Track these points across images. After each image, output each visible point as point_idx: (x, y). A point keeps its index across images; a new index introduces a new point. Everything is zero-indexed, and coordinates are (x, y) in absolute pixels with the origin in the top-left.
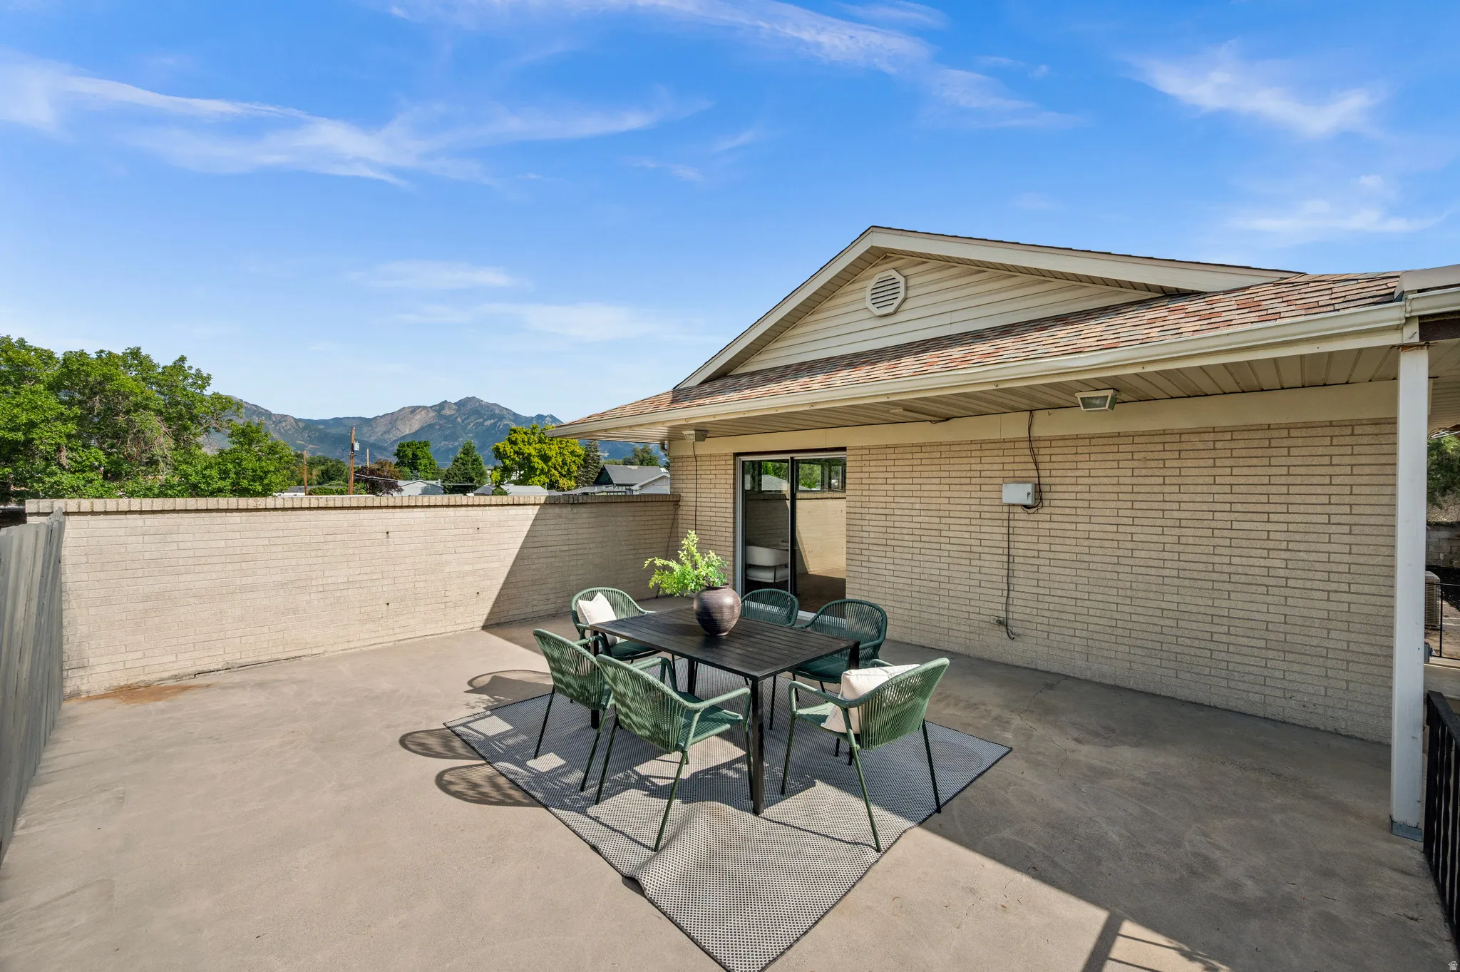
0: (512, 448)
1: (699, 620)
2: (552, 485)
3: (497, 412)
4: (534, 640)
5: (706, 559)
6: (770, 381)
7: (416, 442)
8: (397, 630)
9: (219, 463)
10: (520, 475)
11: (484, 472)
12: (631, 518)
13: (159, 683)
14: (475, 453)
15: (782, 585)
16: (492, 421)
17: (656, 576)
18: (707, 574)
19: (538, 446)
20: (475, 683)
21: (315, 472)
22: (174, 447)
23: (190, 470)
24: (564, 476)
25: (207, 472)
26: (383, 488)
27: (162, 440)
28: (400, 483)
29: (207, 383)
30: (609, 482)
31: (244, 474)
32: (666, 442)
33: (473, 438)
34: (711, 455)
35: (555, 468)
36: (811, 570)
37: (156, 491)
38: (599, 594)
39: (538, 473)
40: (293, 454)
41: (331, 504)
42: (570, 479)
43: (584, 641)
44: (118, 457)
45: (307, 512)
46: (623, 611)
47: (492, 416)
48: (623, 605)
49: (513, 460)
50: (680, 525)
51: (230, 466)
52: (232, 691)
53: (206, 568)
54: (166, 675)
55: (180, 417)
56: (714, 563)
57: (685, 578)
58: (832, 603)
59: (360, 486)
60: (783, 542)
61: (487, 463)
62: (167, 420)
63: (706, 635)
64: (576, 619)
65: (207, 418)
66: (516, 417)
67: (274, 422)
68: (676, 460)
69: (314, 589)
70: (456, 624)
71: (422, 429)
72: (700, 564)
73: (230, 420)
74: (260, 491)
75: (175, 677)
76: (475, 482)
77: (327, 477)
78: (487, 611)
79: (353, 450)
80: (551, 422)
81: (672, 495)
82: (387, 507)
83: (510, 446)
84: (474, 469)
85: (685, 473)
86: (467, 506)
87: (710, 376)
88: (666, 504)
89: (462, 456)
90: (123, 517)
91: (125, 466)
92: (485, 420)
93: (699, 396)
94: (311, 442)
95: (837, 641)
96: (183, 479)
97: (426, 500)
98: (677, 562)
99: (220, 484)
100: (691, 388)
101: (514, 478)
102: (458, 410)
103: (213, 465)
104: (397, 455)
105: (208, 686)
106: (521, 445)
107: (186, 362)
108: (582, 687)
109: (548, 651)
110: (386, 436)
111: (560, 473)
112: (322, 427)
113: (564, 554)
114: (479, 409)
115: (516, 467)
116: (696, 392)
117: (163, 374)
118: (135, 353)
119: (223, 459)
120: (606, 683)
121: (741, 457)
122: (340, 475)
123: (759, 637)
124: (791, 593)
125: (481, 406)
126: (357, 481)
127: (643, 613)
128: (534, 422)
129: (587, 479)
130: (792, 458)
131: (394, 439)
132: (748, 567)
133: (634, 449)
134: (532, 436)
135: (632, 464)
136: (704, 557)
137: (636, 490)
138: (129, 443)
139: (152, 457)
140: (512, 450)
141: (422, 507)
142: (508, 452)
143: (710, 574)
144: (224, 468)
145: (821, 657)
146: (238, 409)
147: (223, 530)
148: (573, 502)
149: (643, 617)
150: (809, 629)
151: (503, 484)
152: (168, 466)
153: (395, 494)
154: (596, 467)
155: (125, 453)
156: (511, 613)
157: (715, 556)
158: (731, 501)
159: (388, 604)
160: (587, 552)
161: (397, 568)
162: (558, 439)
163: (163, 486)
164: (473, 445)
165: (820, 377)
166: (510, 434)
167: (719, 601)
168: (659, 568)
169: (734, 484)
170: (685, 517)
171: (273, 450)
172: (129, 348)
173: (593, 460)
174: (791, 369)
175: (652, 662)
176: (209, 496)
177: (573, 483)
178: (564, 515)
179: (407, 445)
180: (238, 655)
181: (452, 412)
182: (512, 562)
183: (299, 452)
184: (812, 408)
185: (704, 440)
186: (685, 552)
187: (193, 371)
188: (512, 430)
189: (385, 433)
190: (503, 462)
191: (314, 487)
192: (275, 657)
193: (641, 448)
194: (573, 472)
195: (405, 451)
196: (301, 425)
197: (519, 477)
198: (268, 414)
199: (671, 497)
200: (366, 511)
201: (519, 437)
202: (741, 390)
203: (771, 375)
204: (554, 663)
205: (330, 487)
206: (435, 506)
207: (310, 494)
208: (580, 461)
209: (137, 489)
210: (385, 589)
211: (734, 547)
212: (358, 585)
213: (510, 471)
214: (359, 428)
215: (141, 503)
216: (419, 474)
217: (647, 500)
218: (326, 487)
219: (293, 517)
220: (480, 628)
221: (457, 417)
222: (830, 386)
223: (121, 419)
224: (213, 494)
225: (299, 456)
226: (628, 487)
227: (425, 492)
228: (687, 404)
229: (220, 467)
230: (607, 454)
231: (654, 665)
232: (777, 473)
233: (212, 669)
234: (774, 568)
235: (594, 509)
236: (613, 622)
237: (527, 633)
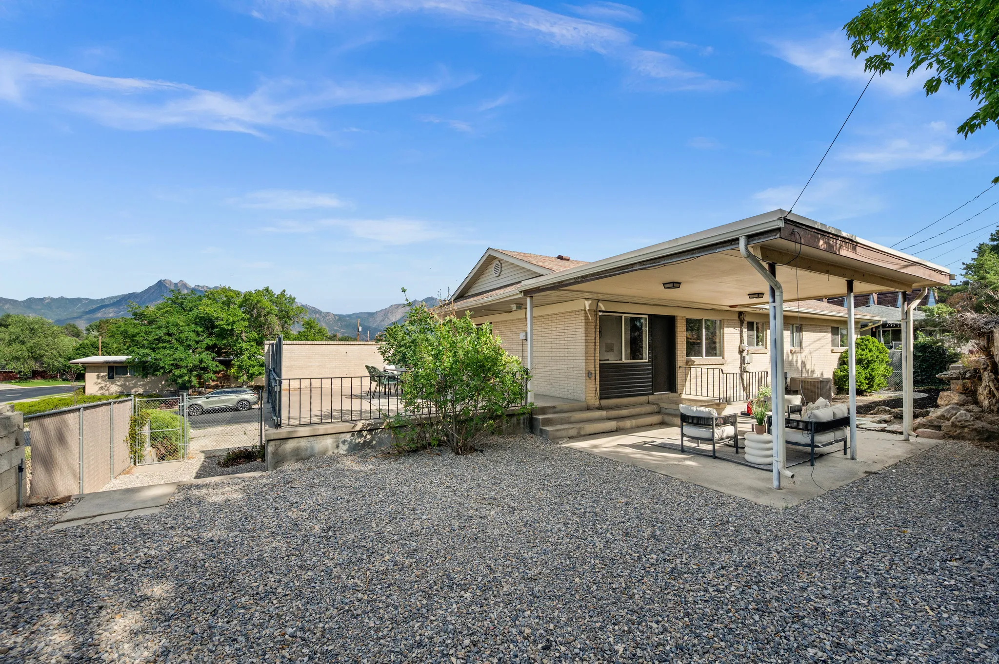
29: (294, 301)
45: (325, 345)
55: (284, 317)
62: (279, 318)
65: (294, 317)
67: (323, 316)
69: (327, 368)
73: (303, 317)
79: (358, 331)
82: (347, 345)
87: (456, 297)
94: (341, 328)
107: (286, 292)
112: (347, 318)
138: (266, 329)
147: (305, 350)
161: (350, 364)
172: (265, 287)
187: (288, 296)
189: (381, 321)
196: (337, 318)
200: (341, 346)
210: (346, 370)
212: (338, 368)
219: (321, 347)
223: (263, 319)
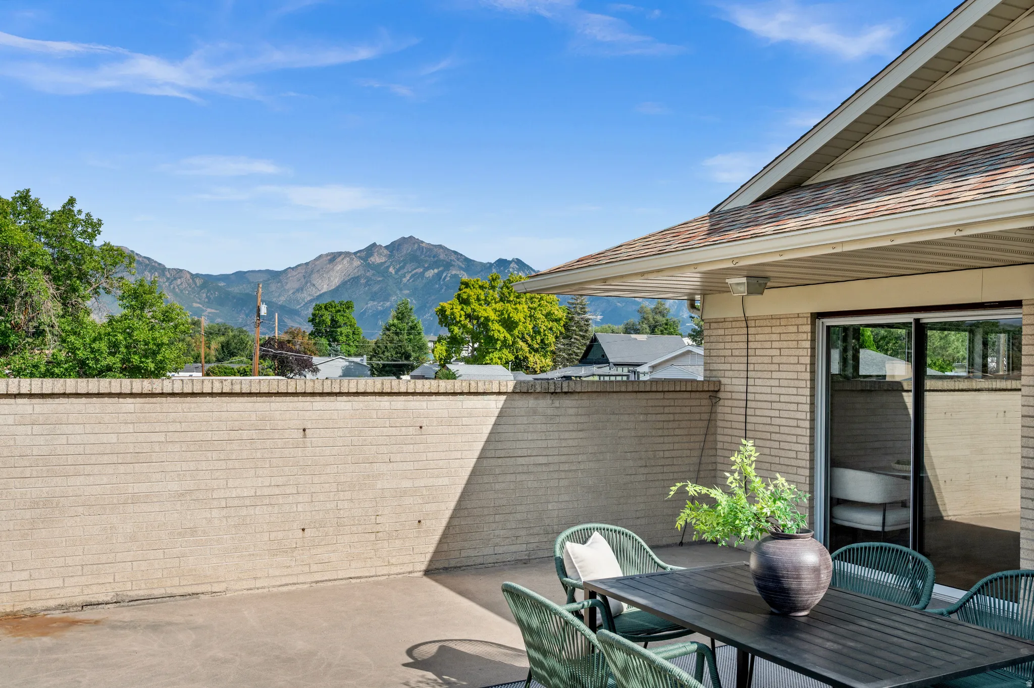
0: (462, 309)
1: (759, 586)
2: (518, 365)
3: (442, 257)
4: (502, 598)
5: (771, 488)
6: (879, 191)
7: (336, 302)
8: (314, 568)
9: (109, 334)
10: (474, 349)
11: (424, 345)
12: (642, 418)
13: (46, 613)
14: (412, 318)
15: (899, 536)
16: (436, 271)
17: (688, 511)
18: (773, 512)
19: (499, 306)
20: (416, 653)
21: (214, 345)
22: (61, 313)
23: (78, 343)
24: (536, 351)
25: (95, 346)
26: (295, 366)
27: (50, 304)
28: (316, 360)
29: (98, 230)
30: (603, 360)
31: (135, 347)
32: (698, 297)
33: (408, 296)
34: (772, 318)
35: (523, 339)
36: (950, 513)
37: (43, 369)
38: (596, 535)
39: (498, 346)
40: (190, 320)
41: (237, 389)
42: (545, 356)
43: (574, 606)
44: (5, 327)
45: (209, 399)
46: (632, 562)
47: (435, 264)
48: (632, 553)
49: (464, 326)
50: (719, 431)
51: (120, 337)
52: (122, 632)
53: (96, 469)
54: (52, 603)
55: (69, 275)
56: (784, 495)
57: (736, 518)
58: (1000, 574)
59: (266, 364)
60: (898, 463)
61: (427, 332)
62: (56, 279)
63: (772, 613)
64: (562, 570)
65: (97, 275)
66: (469, 264)
67: (168, 279)
68: (714, 325)
69: (215, 503)
70: (390, 564)
71: (344, 284)
72: (761, 495)
73: (122, 278)
74: (153, 369)
75: (61, 607)
76: (412, 359)
77: (228, 351)
78: (431, 549)
79: (259, 315)
80: (518, 270)
81: (707, 381)
82: (304, 394)
83: (459, 307)
84: (410, 340)
85: (728, 346)
86: (406, 394)
87: (771, 189)
88: (697, 395)
89: (396, 321)
90: (12, 401)
91: (12, 338)
92: (427, 269)
93: (755, 222)
94: (210, 304)
95: (1013, 643)
96: (70, 354)
97: (352, 385)
98: (724, 491)
99: (110, 360)
100: (739, 209)
101: (464, 354)
102: (391, 256)
103: (103, 336)
104: (312, 321)
105: (97, 622)
106: (475, 305)
107: (75, 205)
108: (573, 677)
109: (523, 616)
110: (299, 295)
111: (529, 346)
112: (222, 284)
113: (539, 469)
114: (418, 253)
115: (468, 337)
116: (748, 215)
117: (52, 220)
118: (24, 197)
119: (112, 328)
120: (610, 675)
121: (824, 320)
122: (243, 350)
123: (865, 623)
124: (914, 548)
125: (421, 249)
126: (263, 357)
127: (664, 568)
128: (494, 270)
129: (569, 355)
130: (917, 321)
131: (309, 298)
132: (835, 502)
133: (642, 308)
134: (491, 292)
135: (637, 331)
136: (768, 485)
137: (644, 374)
138: (16, 309)
139: (39, 327)
140: (463, 313)
141: (348, 394)
142: (458, 315)
143: (778, 513)
144: (114, 340)
145: (982, 670)
146: (130, 263)
147: (116, 421)
148: (554, 391)
149: (665, 575)
150: (954, 617)
151: (450, 363)
152: (56, 338)
153: (309, 376)
154: (583, 337)
155: (13, 322)
156: (464, 554)
157: (786, 484)
158: (807, 392)
159: (303, 530)
160: (574, 468)
161: (316, 480)
162: (528, 295)
163: (50, 362)
164: (409, 306)
165: (974, 180)
166: (460, 290)
167: (794, 559)
168: (693, 499)
169: (813, 364)
170: (728, 417)
171: (167, 317)
172: (18, 191)
173: (579, 327)
174: (916, 170)
175: (684, 650)
176: (97, 375)
177: (549, 361)
178: (540, 410)
179: (325, 307)
180: (129, 586)
181: (383, 259)
182: (466, 477)
183: (196, 319)
184: (959, 234)
185: (762, 293)
186: (736, 475)
187: (82, 217)
188: (462, 283)
189: (298, 290)
190: (450, 330)
191: (213, 365)
192: (170, 591)
193: (653, 307)
194: (549, 345)
195: (322, 316)
196: (199, 282)
197: (472, 352)
198: (161, 269)
199: (706, 384)
200: (278, 399)
201: (472, 293)
202: (827, 209)
203: (880, 181)
204: (531, 636)
205: (231, 366)
206: (365, 394)
207: (208, 375)
208: (559, 328)
209: (23, 366)
210: (300, 509)
211: (812, 468)
212: (267, 501)
213: (459, 344)
214: (266, 284)
215: (31, 385)
216: (339, 348)
217: (666, 389)
218: (226, 365)
219: (193, 405)
220: (421, 573)
221: (388, 267)
222: (993, 195)
223: (8, 280)
224: (102, 373)
225: (196, 323)
226: (631, 368)
227: (347, 373)
228: (734, 234)
229: (109, 339)
230: (599, 317)
231: (686, 654)
232: (881, 345)
233: (101, 600)
234: (883, 507)
235: (585, 402)
236: (618, 580)
237: (492, 586)
